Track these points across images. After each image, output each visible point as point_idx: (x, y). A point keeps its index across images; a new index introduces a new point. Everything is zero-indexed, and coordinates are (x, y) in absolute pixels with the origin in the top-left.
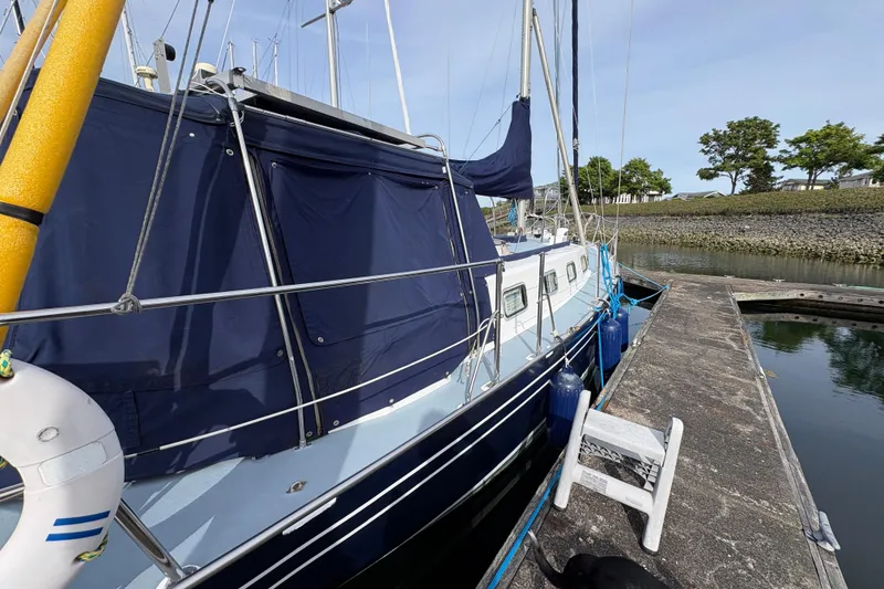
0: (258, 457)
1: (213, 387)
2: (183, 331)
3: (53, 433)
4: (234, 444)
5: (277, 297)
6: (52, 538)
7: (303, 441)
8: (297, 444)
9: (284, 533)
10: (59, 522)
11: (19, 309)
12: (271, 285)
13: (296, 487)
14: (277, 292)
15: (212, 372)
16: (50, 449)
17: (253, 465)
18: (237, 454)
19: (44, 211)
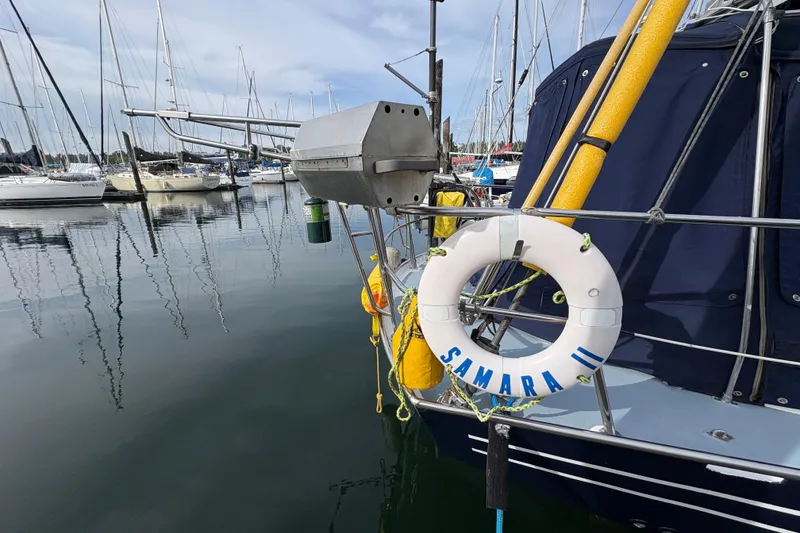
0: (670, 384)
1: (649, 305)
2: (638, 250)
3: (596, 293)
4: (651, 361)
5: (754, 230)
6: (574, 356)
7: (728, 395)
8: (720, 395)
9: (709, 467)
10: (580, 349)
11: (582, 208)
12: (750, 215)
13: (720, 435)
14: (754, 224)
15: (652, 292)
16: (592, 302)
17: (662, 387)
18: (651, 371)
19: (612, 142)
